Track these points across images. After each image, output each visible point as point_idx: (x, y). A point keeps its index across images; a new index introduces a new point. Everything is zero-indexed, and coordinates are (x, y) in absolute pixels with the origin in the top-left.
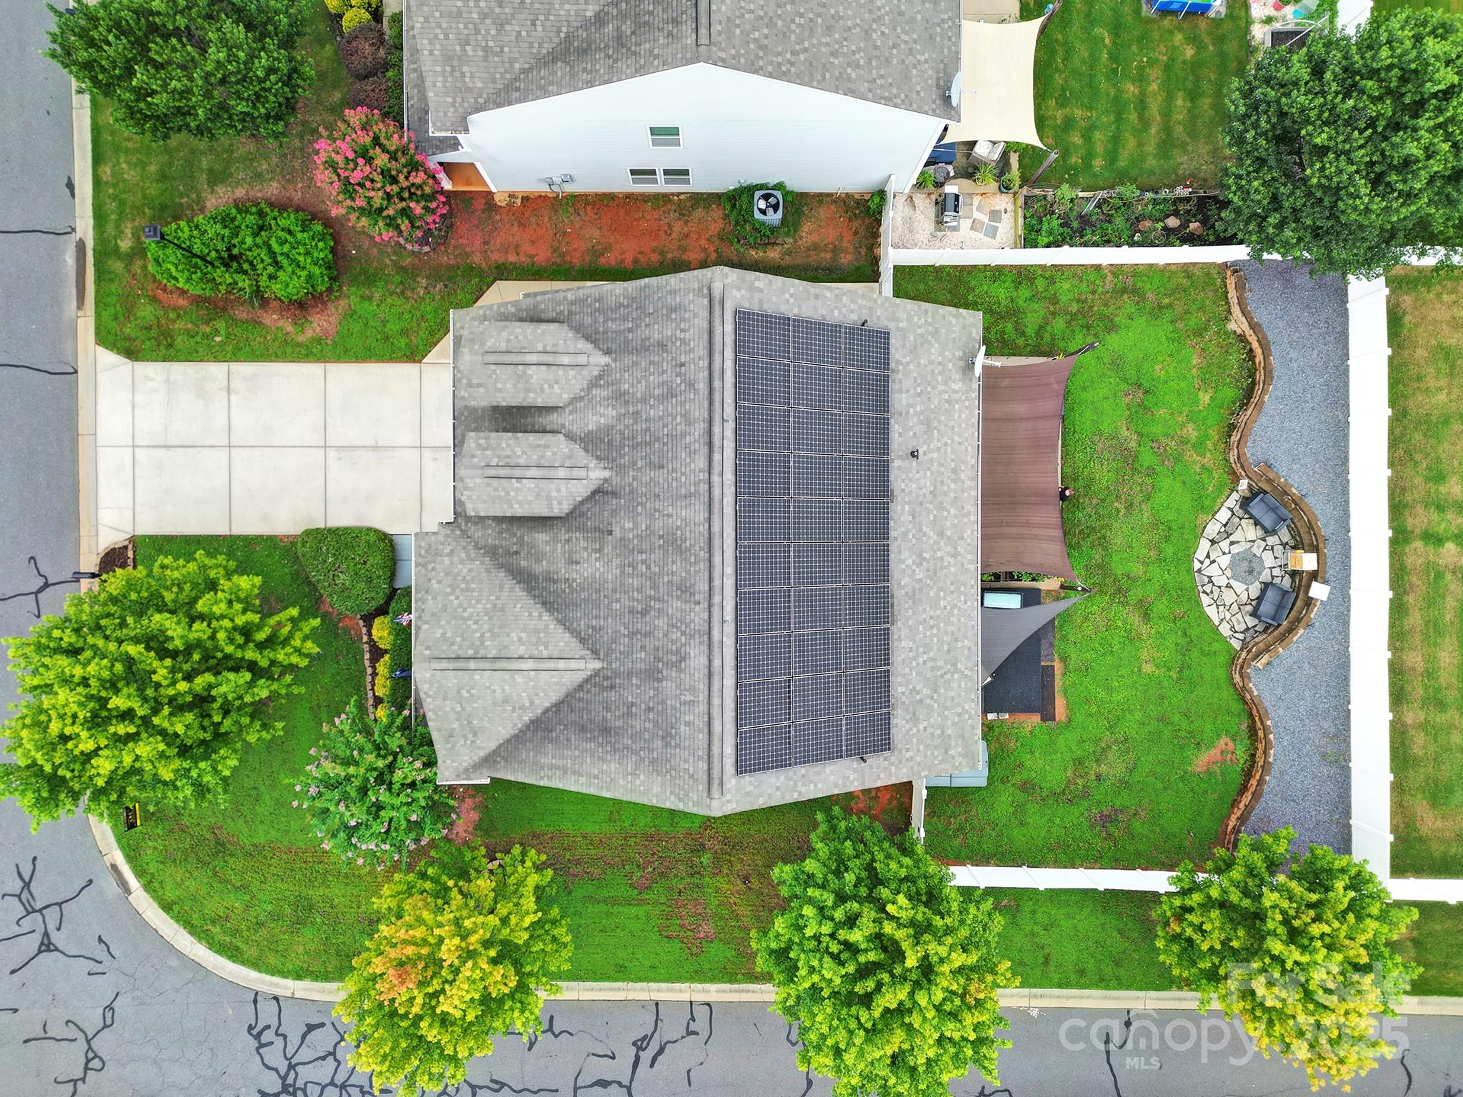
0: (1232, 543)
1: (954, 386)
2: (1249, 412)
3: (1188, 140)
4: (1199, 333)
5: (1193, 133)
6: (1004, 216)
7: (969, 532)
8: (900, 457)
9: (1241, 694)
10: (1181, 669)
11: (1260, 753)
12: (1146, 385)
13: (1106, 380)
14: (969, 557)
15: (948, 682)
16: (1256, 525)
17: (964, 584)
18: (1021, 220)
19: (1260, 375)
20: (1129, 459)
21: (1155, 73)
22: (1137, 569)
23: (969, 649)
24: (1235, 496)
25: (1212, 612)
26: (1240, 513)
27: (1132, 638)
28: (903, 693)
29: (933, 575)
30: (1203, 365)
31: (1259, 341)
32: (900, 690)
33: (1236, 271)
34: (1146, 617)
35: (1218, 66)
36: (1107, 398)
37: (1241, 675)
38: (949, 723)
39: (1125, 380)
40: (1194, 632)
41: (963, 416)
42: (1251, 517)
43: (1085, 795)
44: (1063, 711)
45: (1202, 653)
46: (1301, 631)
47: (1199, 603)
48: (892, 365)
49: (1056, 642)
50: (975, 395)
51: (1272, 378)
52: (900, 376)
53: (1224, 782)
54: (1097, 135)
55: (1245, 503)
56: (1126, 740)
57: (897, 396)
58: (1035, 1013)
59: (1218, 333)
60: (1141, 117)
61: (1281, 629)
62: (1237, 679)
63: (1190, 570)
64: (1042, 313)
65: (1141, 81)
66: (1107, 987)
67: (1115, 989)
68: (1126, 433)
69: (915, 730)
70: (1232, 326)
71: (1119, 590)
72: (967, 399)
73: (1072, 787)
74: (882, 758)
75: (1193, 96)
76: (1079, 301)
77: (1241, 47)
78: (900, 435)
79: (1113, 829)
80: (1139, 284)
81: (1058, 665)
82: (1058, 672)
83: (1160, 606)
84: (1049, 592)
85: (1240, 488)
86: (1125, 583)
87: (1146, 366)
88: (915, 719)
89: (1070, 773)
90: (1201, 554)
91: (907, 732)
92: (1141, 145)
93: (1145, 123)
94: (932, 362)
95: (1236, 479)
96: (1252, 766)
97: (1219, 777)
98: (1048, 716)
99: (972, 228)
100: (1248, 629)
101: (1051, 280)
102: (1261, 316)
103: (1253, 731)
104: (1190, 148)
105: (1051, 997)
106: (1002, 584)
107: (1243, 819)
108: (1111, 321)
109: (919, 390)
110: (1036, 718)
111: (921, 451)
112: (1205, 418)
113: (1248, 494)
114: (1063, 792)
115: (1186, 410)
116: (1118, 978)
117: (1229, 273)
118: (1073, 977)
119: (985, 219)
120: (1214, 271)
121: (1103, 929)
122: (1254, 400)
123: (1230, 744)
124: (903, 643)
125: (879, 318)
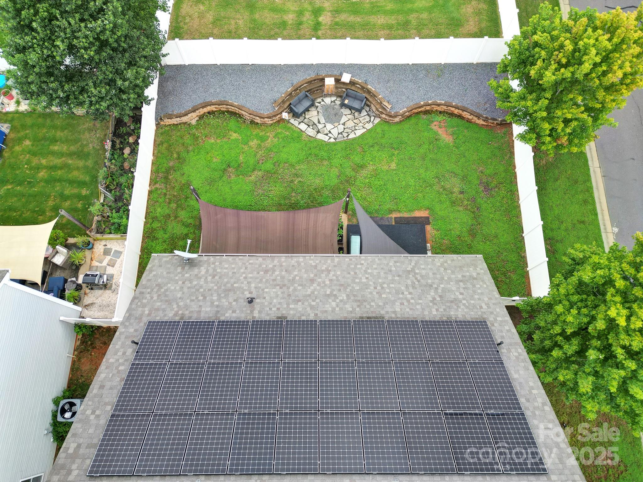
0: (319, 122)
1: (203, 272)
2: (243, 113)
3: (80, 143)
4: (196, 138)
5: (76, 141)
6: (108, 247)
7: (311, 262)
8: (252, 312)
9: (407, 118)
10: (393, 148)
11: (439, 109)
12: (224, 166)
13: (220, 188)
14: (329, 261)
15: (422, 276)
16: (309, 111)
17: (349, 265)
18: (111, 236)
19: (223, 108)
20: (268, 175)
21: (35, 161)
22: (335, 172)
23: (395, 262)
24: (292, 121)
25: (359, 133)
26: (302, 118)
27: (376, 174)
28: (437, 310)
29: (344, 286)
30: (215, 136)
31: (203, 107)
32: (435, 313)
33: (161, 119)
34: (362, 167)
35: (39, 128)
36: (231, 188)
37: (396, 116)
38: (453, 276)
39: (221, 178)
40: (371, 142)
41: (226, 266)
42: (304, 112)
43: (473, 200)
44: (422, 212)
45: (382, 137)
46: (369, 87)
47: (354, 139)
48: (177, 319)
49: (380, 216)
50: (212, 259)
51: (225, 101)
52: (187, 312)
53: (457, 126)
54: (67, 192)
55: (296, 115)
56: (437, 177)
57: (202, 315)
58: (616, 230)
59: (197, 129)
60: (61, 168)
61: (368, 97)
62: (397, 119)
63: (334, 144)
64: (174, 224)
65: (38, 169)
66: (591, 188)
67: (591, 183)
68: (253, 177)
69: (464, 302)
70: (194, 122)
71: (347, 181)
72: (214, 263)
73: (469, 207)
74: (493, 328)
75: (54, 141)
76: (169, 203)
77: (30, 116)
78: (234, 312)
79: (493, 185)
80: (163, 170)
81: (394, 215)
82: (398, 215)
83: (356, 159)
84: (349, 220)
85: (287, 118)
86: (343, 178)
87: (213, 166)
88: (456, 301)
89: (461, 209)
90: (326, 138)
91: (467, 307)
92: (78, 169)
93: (65, 166)
94: (182, 288)
95: (282, 120)
96: (447, 113)
97: (455, 129)
98: (426, 221)
99: (113, 266)
100: (368, 115)
101: (155, 219)
102: (189, 106)
103: (426, 112)
104: (85, 143)
105: (604, 220)
106: (345, 246)
107: (479, 116)
108: (184, 185)
109: (201, 298)
110: (428, 228)
111: (249, 296)
112: (247, 136)
113: (291, 114)
114: (473, 212)
115: (240, 146)
116: (585, 182)
117: (162, 123)
118: (590, 207)
119: (108, 258)
120: (160, 131)
121: (556, 190)
122: (237, 111)
123: (435, 123)
124: (398, 309)
125: (136, 330)
